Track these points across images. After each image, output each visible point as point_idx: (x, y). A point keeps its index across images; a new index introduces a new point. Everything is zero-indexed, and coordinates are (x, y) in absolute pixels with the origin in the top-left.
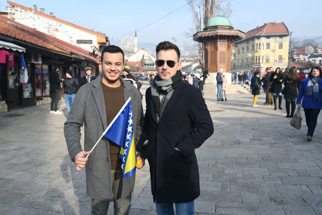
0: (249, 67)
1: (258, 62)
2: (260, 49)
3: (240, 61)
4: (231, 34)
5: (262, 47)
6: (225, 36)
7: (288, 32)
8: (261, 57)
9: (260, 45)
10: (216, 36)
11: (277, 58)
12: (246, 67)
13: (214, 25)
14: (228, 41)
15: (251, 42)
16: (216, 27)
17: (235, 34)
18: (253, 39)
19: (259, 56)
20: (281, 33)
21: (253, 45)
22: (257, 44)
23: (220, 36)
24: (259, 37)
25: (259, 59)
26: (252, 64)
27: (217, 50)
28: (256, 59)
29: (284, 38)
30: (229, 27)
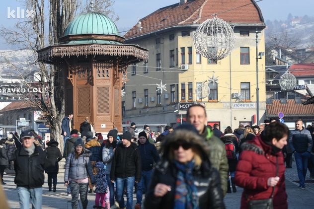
0: (164, 113)
1: (187, 99)
2: (190, 63)
3: (140, 98)
4: (120, 53)
5: (196, 57)
6: (108, 56)
7: (262, 20)
8: (195, 87)
9: (190, 53)
10: (91, 56)
11: (237, 89)
12: (156, 113)
13: (84, 32)
14: (115, 66)
15: (167, 42)
16: (88, 36)
17: (128, 54)
18: (171, 33)
19: (190, 84)
20: (244, 20)
21: (172, 51)
22: (183, 49)
23: (98, 56)
24: (186, 31)
25: (191, 90)
26: (172, 104)
27: (92, 84)
28: (183, 91)
29: (252, 35)
30: (114, 38)
